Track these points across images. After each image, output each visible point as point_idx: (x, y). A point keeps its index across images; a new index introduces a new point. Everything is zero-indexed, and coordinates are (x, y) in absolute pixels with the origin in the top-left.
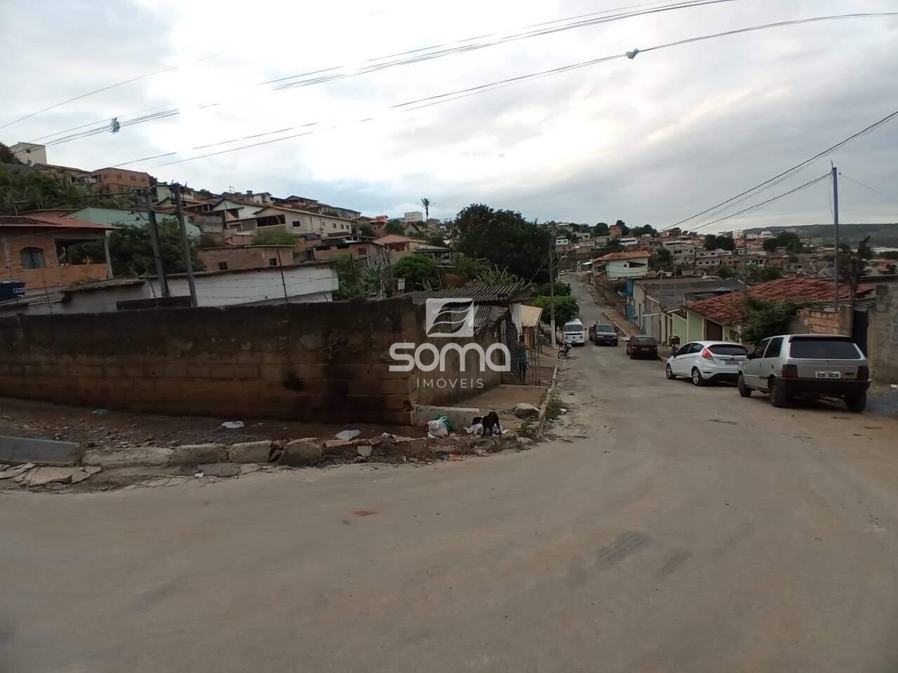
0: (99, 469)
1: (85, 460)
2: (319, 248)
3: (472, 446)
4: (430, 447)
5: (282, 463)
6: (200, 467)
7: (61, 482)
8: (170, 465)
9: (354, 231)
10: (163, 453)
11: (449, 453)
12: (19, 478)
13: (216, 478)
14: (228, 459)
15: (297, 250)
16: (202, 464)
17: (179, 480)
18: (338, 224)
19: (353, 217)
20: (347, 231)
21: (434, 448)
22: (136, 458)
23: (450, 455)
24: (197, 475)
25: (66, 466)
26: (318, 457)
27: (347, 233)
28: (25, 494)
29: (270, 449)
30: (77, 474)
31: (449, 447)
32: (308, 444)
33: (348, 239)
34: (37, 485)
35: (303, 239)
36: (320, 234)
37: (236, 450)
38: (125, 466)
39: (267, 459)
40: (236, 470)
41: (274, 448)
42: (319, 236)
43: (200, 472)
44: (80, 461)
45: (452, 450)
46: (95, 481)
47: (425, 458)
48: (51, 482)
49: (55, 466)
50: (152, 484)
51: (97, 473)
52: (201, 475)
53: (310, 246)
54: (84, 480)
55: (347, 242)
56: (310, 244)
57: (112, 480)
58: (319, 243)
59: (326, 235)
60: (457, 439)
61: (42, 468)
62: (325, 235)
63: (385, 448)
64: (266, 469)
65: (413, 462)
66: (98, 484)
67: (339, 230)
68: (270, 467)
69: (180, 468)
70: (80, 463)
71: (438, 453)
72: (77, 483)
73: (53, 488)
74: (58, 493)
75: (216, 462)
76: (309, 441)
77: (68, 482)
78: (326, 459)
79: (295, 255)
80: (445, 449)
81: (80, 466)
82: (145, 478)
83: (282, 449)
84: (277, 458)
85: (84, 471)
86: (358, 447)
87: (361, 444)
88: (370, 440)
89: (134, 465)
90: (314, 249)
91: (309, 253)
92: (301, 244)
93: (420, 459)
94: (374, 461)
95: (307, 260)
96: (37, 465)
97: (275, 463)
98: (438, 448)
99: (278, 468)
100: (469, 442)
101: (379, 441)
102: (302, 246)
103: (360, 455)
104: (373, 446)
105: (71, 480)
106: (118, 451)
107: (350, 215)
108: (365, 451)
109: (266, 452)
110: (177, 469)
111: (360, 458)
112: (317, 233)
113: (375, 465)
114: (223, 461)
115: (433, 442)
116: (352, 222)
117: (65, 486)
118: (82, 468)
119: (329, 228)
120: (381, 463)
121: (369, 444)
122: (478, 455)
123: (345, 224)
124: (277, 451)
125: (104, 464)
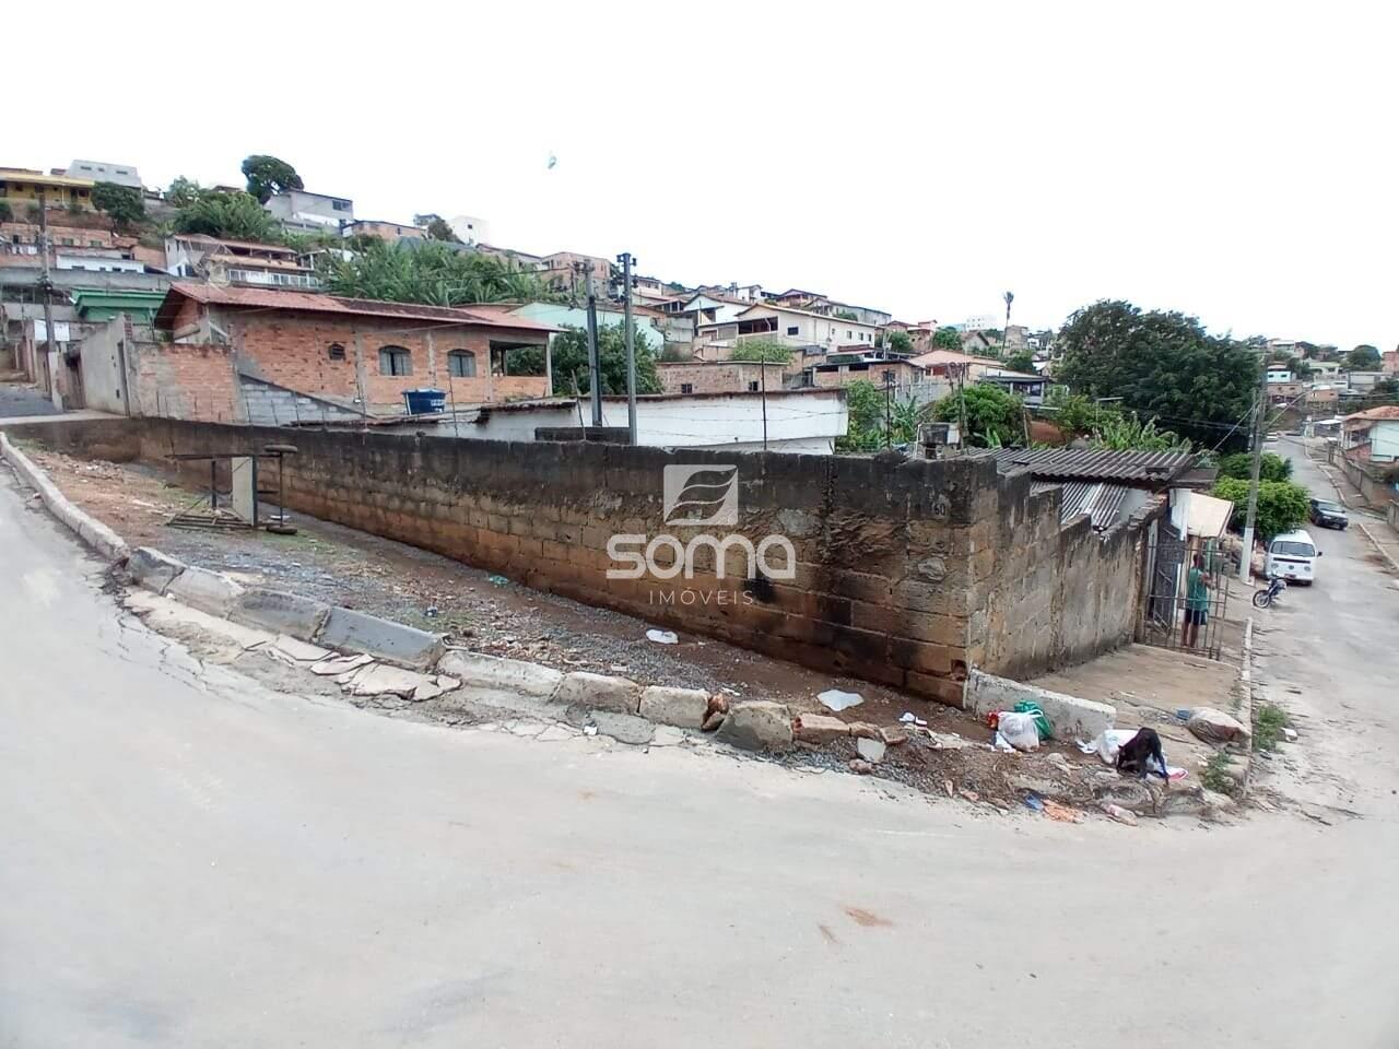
0: (456, 683)
1: (441, 665)
2: (822, 369)
3: (1099, 792)
4: (1006, 774)
5: (722, 739)
6: (595, 715)
7: (399, 695)
8: (553, 700)
9: (879, 344)
10: (545, 677)
11: (1045, 797)
12: (342, 678)
13: (613, 741)
14: (638, 711)
15: (789, 371)
16: (599, 709)
17: (559, 732)
18: (856, 331)
19: (880, 321)
20: (868, 342)
21: (1014, 778)
22: (509, 677)
23: (1046, 801)
24: (587, 729)
25: (413, 669)
26: (785, 742)
27: (868, 347)
28: (344, 707)
29: (706, 708)
30: (423, 685)
31: (1048, 783)
32: (767, 711)
33: (868, 355)
34: (365, 695)
35: (800, 354)
36: (825, 346)
37: (653, 699)
38: (492, 687)
39: (698, 725)
40: (646, 736)
41: (712, 708)
42: (824, 350)
43: (593, 724)
44: (435, 664)
45: (1055, 791)
46: (444, 705)
47: (993, 796)
48: (386, 693)
49: (400, 666)
50: (521, 729)
51: (453, 690)
52: (592, 731)
53: (810, 365)
54: (432, 698)
55: (867, 360)
56: (809, 362)
57: (467, 708)
58: (822, 361)
59: (835, 349)
60: (1066, 768)
61: (381, 666)
62: (833, 350)
63: (910, 753)
64: (695, 745)
65: (967, 798)
66: (448, 711)
67: (856, 341)
68: (701, 741)
69: (565, 707)
70: (434, 669)
71: (1020, 790)
72: (421, 701)
73: (386, 704)
74: (388, 715)
75: (619, 712)
76: (773, 709)
77: (406, 696)
78: (799, 749)
79: (786, 379)
80: (1038, 786)
81: (433, 674)
82: (514, 715)
83: (725, 712)
84: (715, 726)
85: (435, 683)
86: (860, 739)
87: (865, 735)
88: (882, 730)
89: (504, 687)
90: (815, 370)
91: (806, 376)
92: (796, 361)
93: (983, 796)
94: (888, 776)
95: (804, 386)
96: (376, 661)
97: (711, 736)
98: (1023, 781)
99: (715, 747)
100: (1092, 783)
101: (899, 739)
102: (798, 365)
103: (862, 758)
104: (891, 746)
105: (413, 695)
106: (487, 659)
107: (875, 317)
108: (872, 750)
109: (698, 713)
110: (560, 710)
111: (862, 764)
112: (822, 346)
113: (892, 786)
114: (629, 711)
115: (1011, 763)
116: (878, 328)
117: (402, 702)
118: (433, 678)
119: (839, 337)
120: (901, 785)
121: (881, 738)
122: (1112, 816)
123: (866, 332)
124: (717, 713)
125: (466, 677)
